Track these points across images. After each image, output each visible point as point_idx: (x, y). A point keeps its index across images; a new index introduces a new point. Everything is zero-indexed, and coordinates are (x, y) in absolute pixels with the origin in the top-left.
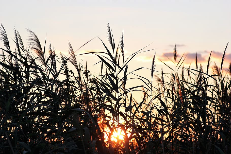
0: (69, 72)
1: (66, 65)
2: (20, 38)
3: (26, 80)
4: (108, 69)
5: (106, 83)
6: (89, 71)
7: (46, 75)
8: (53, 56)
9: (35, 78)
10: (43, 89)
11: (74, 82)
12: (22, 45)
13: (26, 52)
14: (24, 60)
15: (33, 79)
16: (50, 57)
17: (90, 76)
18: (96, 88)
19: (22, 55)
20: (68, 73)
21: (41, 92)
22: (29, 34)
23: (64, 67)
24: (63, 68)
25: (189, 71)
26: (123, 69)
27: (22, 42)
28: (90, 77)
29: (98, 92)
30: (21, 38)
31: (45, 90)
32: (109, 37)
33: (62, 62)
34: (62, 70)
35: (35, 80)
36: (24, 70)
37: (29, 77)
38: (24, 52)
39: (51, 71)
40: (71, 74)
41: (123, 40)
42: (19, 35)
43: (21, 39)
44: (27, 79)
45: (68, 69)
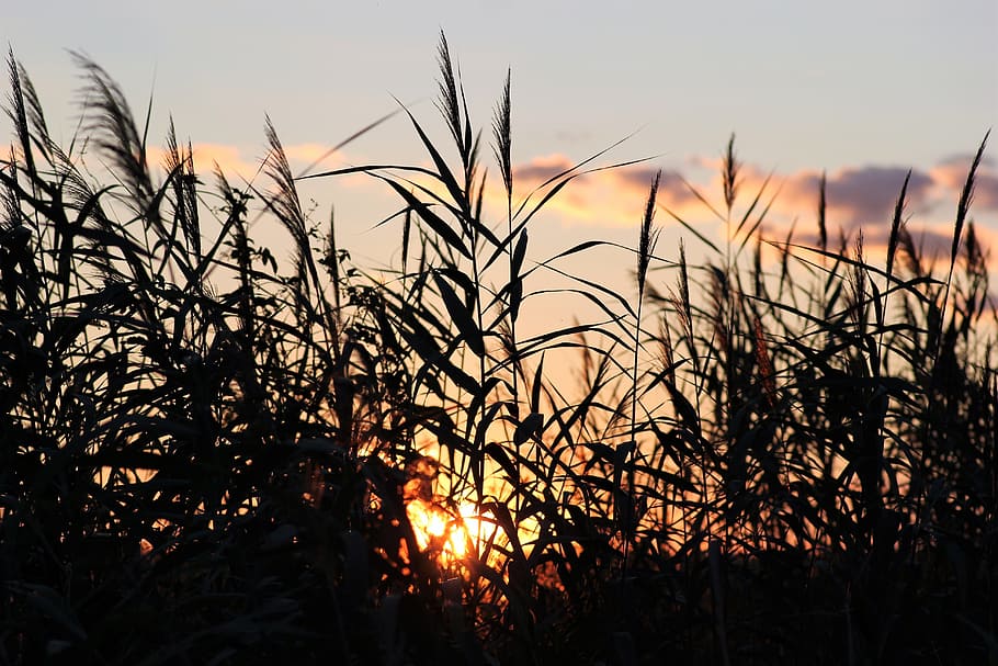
0: (255, 253)
1: (241, 222)
2: (31, 97)
3: (55, 290)
4: (428, 244)
5: (421, 305)
6: (345, 254)
7: (151, 267)
8: (183, 181)
9: (99, 284)
10: (137, 335)
11: (279, 303)
12: (39, 129)
13: (58, 160)
14: (47, 197)
15: (91, 288)
16: (170, 185)
17: (350, 273)
18: (376, 330)
19: (39, 174)
20: (250, 262)
21: (127, 346)
22: (82, 77)
23: (233, 230)
24: (228, 238)
25: (785, 255)
26: (507, 247)
27: (41, 114)
28: (350, 279)
29: (384, 351)
30: (35, 97)
31: (146, 338)
32: (444, 99)
33: (222, 210)
34: (221, 245)
35: (99, 289)
36: (48, 243)
37: (72, 275)
38: (48, 159)
39: (174, 249)
40: (265, 263)
41: (507, 113)
42: (28, 83)
43: (34, 101)
44: (61, 286)
45: (249, 244)
